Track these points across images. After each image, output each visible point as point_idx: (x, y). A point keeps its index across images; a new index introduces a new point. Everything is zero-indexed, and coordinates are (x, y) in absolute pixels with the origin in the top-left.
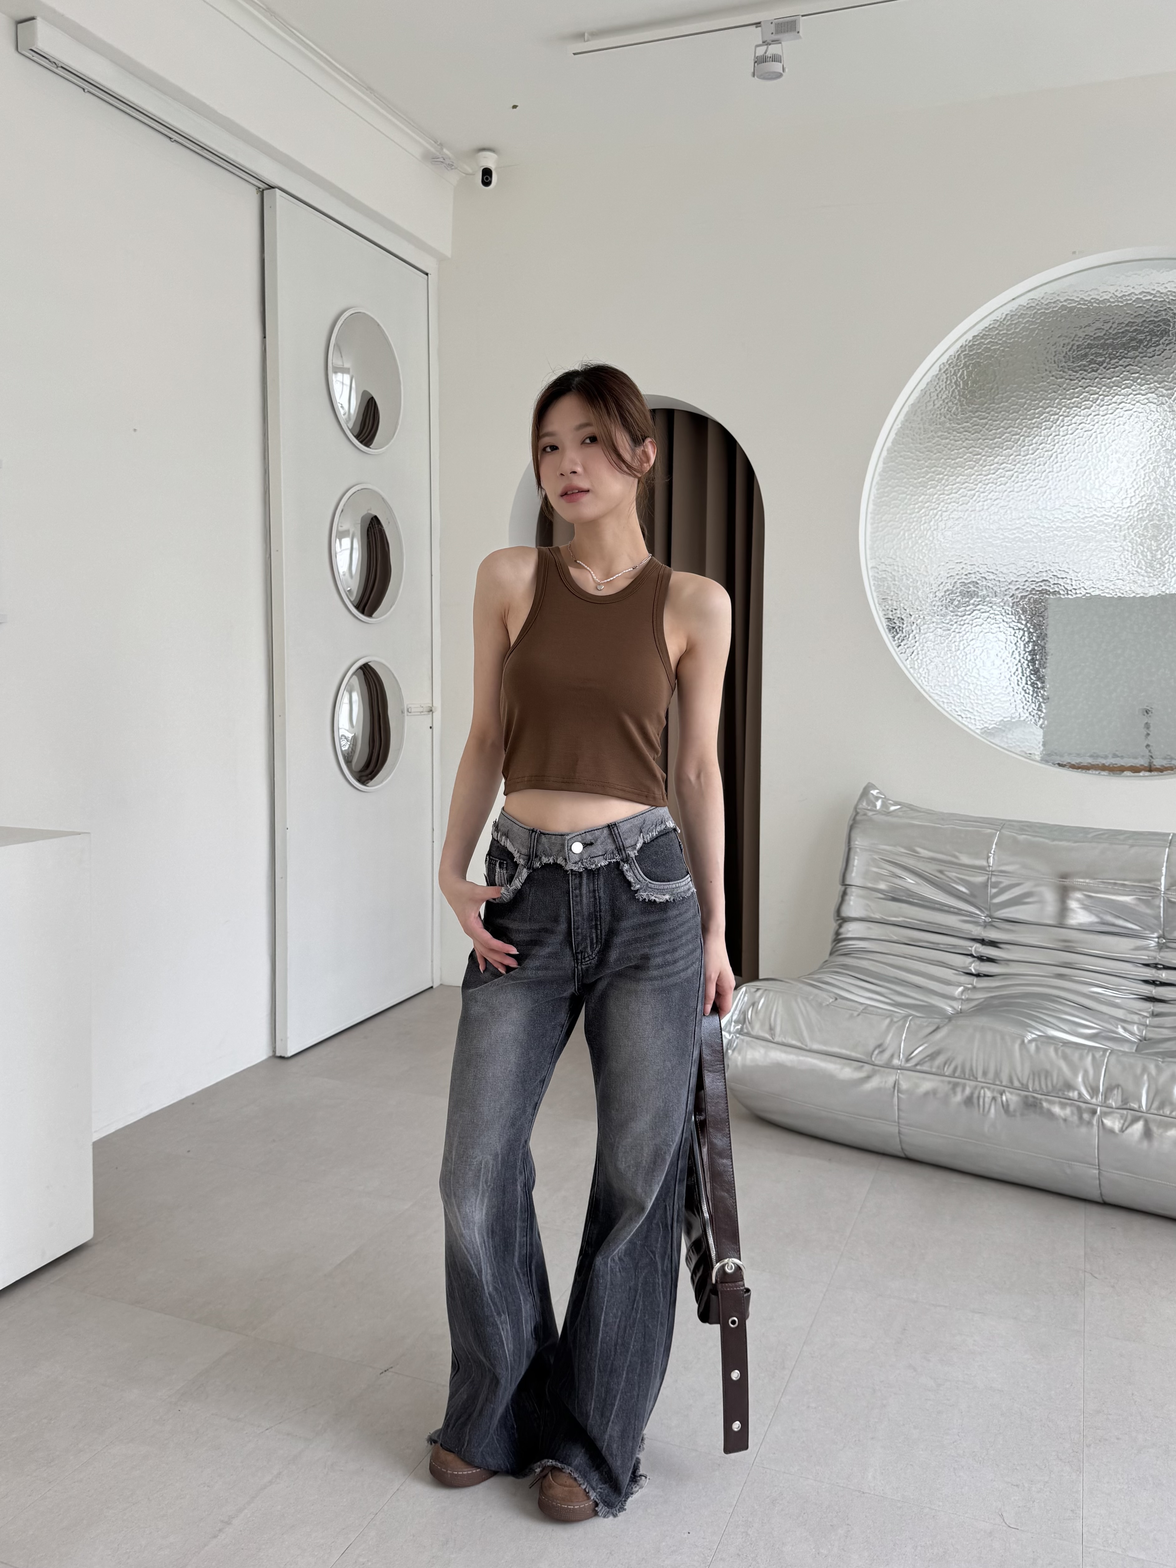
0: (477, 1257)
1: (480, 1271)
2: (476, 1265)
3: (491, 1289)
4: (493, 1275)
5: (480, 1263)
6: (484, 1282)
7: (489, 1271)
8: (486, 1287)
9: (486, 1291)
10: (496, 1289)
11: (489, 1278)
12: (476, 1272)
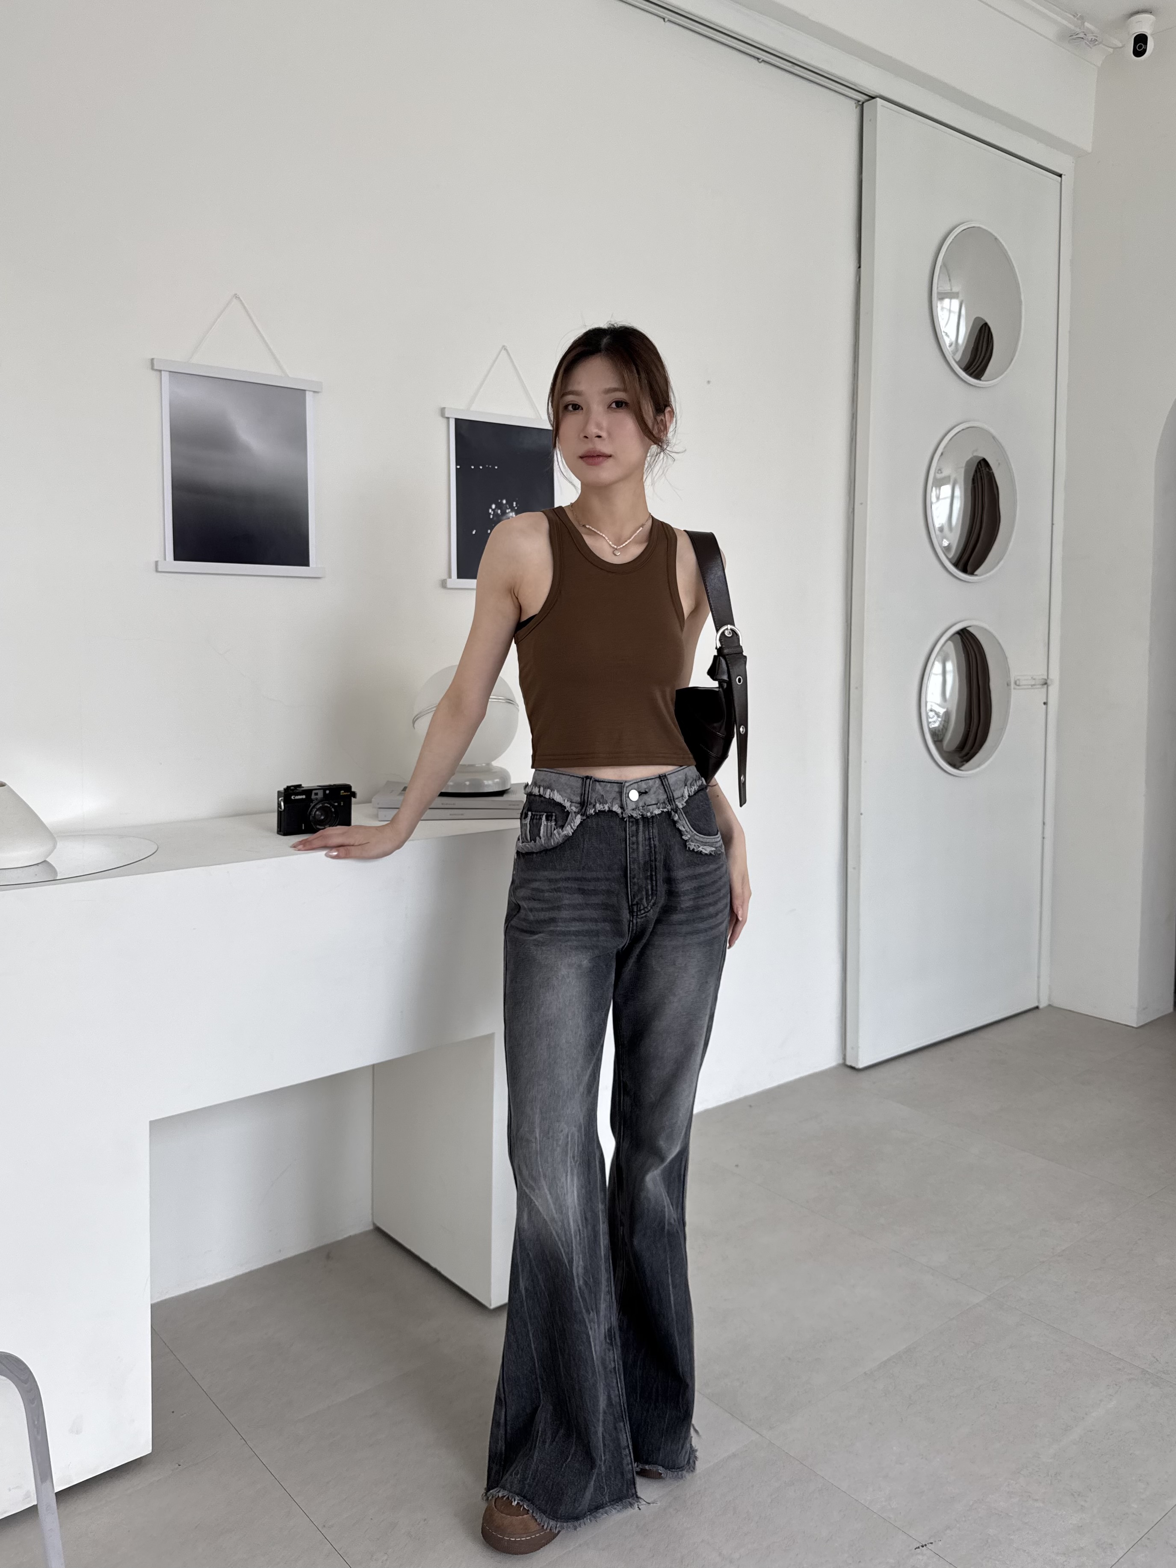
0: (569, 1245)
1: (571, 1261)
2: (567, 1254)
3: (581, 1282)
4: (585, 1268)
5: (572, 1252)
6: (575, 1274)
7: (581, 1263)
8: (576, 1281)
9: (576, 1284)
10: (586, 1283)
11: (581, 1270)
12: (566, 1261)
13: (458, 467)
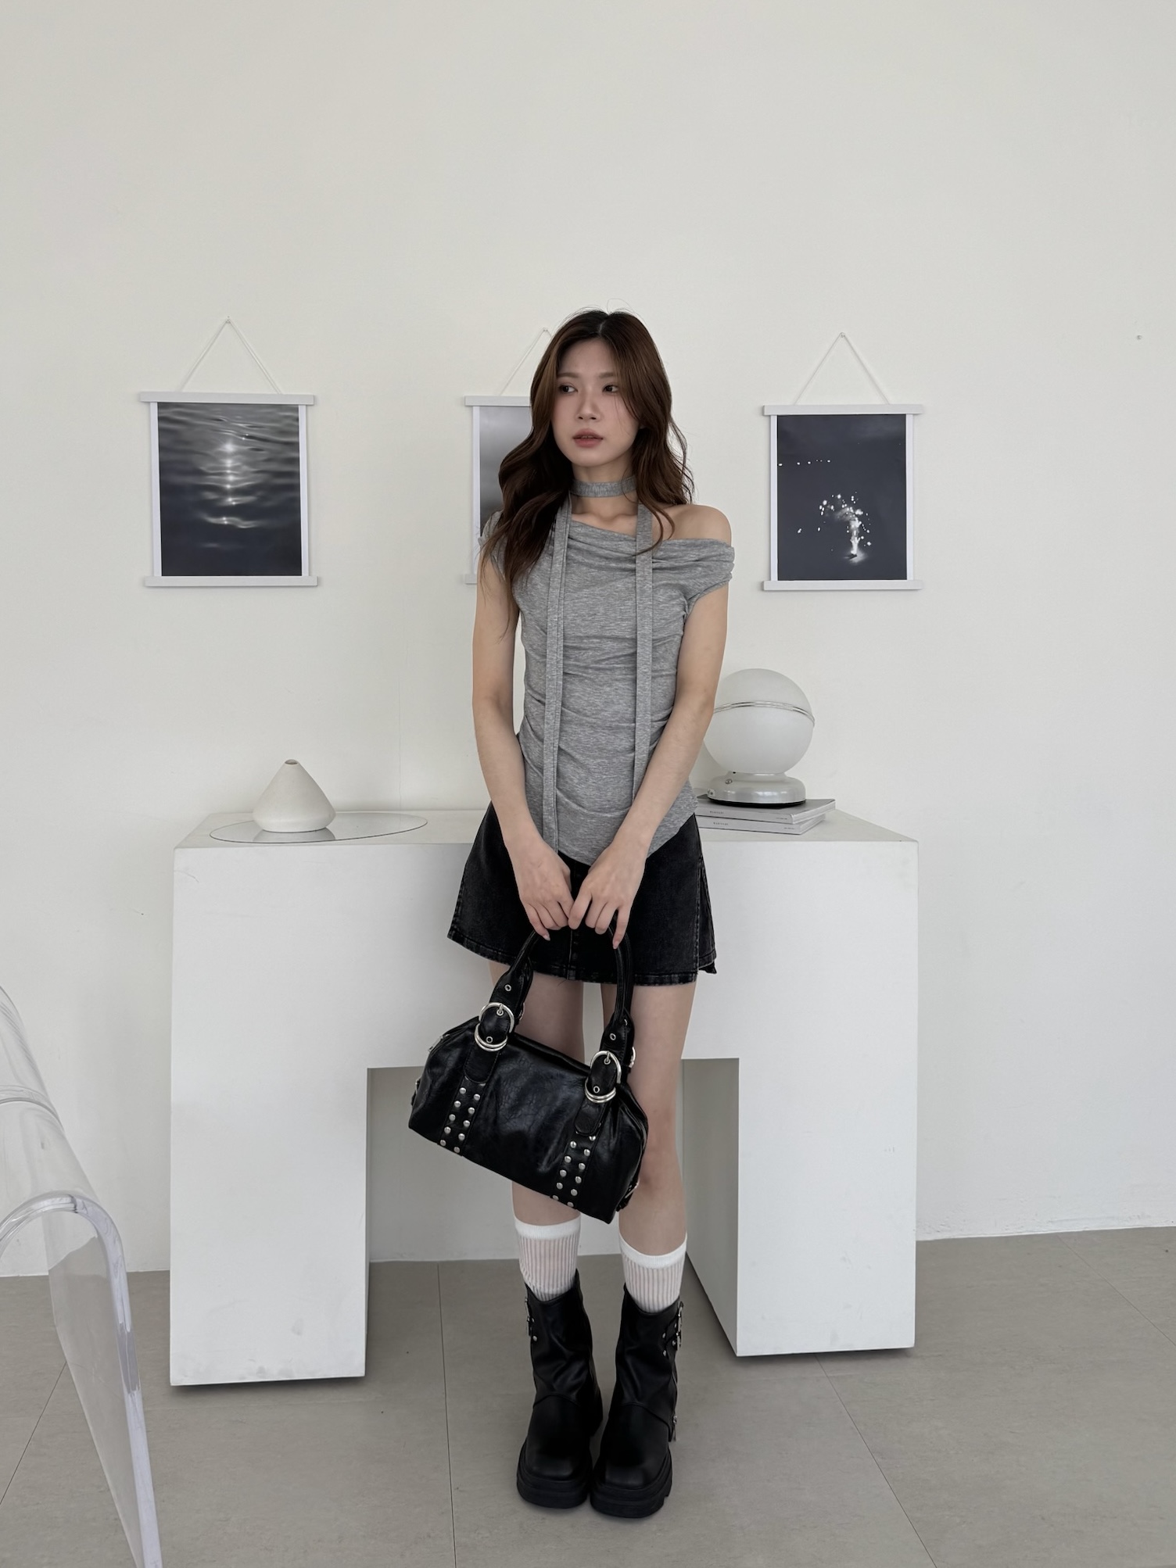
13: (781, 465)
